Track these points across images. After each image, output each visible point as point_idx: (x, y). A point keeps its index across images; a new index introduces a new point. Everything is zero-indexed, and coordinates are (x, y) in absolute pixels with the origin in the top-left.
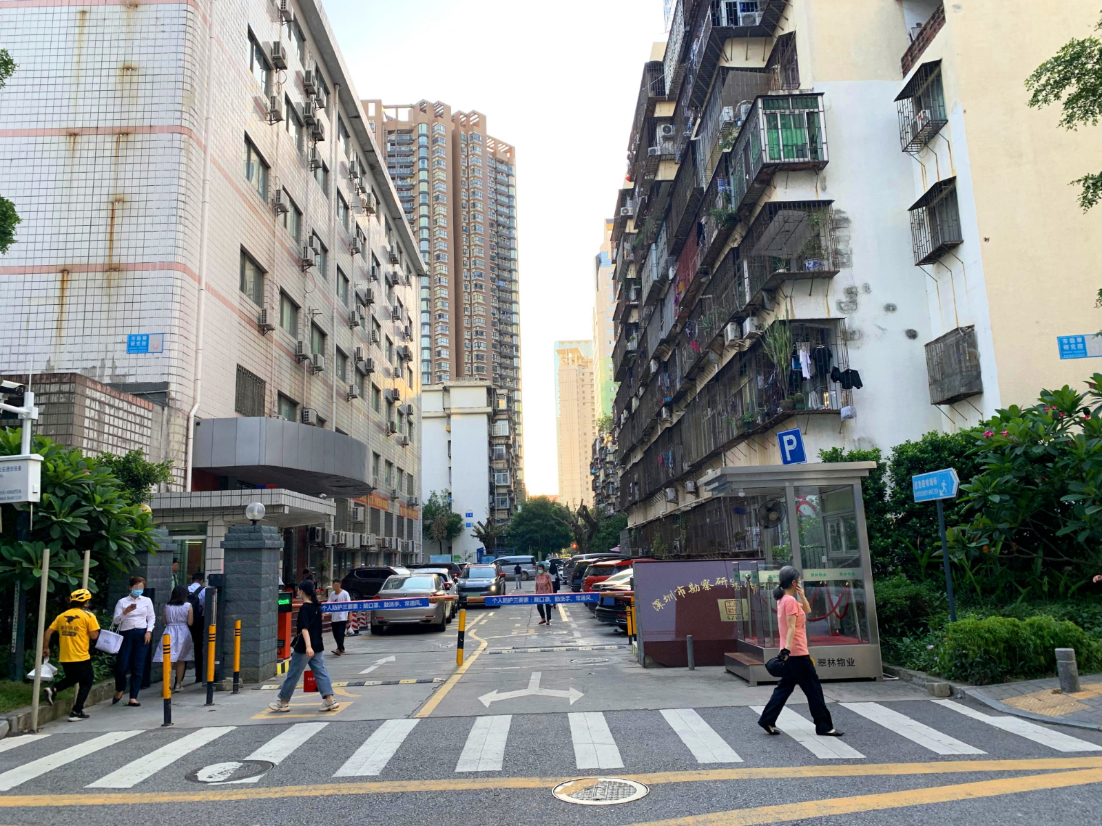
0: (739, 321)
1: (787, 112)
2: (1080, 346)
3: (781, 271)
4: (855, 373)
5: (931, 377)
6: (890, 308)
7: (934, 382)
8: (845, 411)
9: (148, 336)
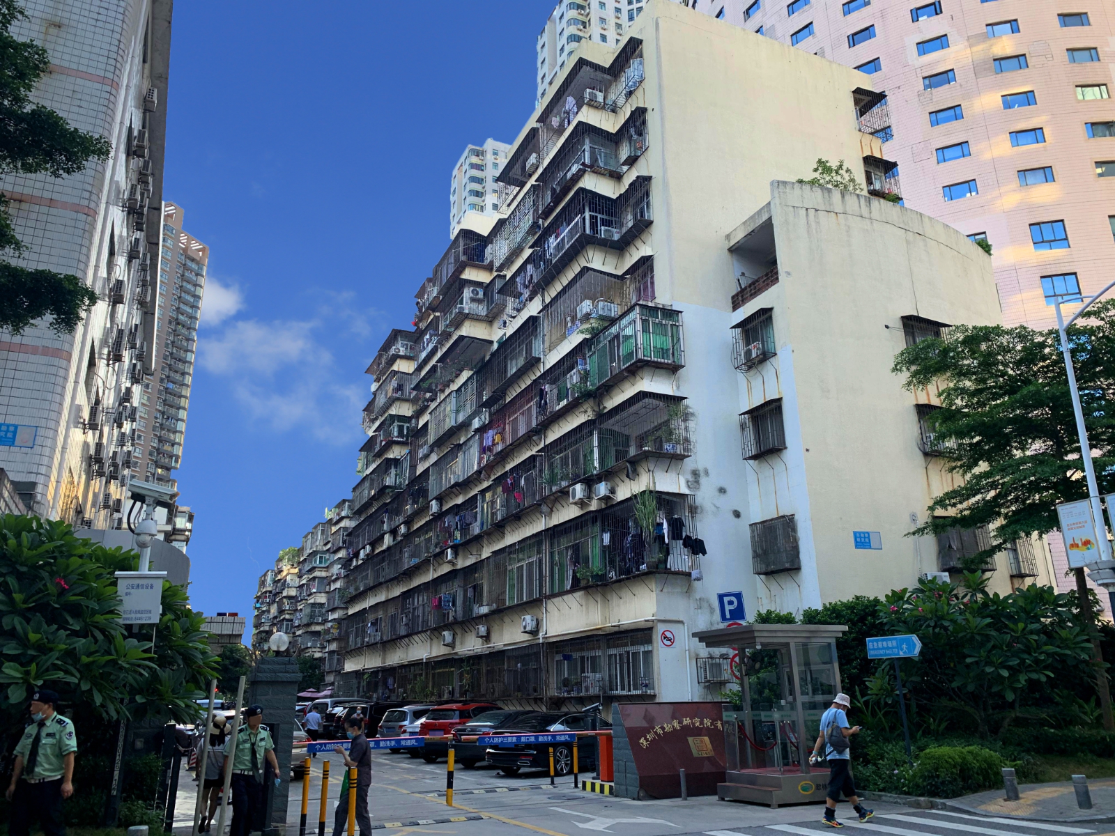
0: (590, 482)
1: (657, 321)
2: (867, 540)
3: (647, 448)
4: (701, 542)
5: (755, 551)
6: (722, 491)
7: (756, 555)
8: (695, 574)
9: (16, 427)
